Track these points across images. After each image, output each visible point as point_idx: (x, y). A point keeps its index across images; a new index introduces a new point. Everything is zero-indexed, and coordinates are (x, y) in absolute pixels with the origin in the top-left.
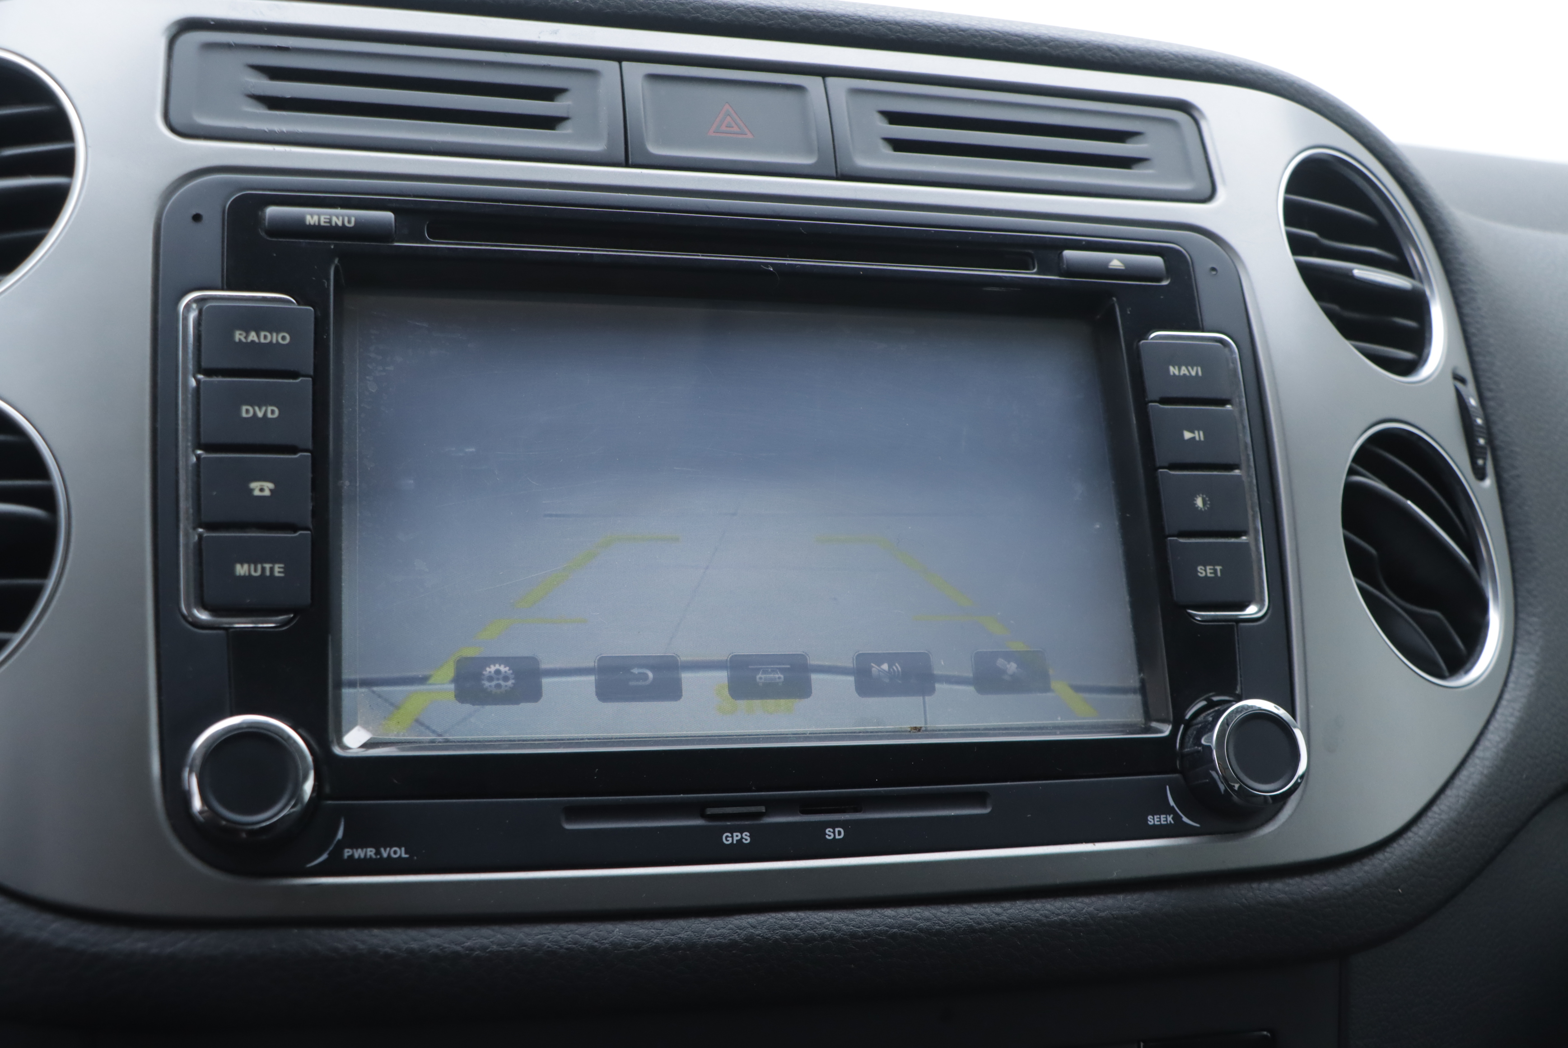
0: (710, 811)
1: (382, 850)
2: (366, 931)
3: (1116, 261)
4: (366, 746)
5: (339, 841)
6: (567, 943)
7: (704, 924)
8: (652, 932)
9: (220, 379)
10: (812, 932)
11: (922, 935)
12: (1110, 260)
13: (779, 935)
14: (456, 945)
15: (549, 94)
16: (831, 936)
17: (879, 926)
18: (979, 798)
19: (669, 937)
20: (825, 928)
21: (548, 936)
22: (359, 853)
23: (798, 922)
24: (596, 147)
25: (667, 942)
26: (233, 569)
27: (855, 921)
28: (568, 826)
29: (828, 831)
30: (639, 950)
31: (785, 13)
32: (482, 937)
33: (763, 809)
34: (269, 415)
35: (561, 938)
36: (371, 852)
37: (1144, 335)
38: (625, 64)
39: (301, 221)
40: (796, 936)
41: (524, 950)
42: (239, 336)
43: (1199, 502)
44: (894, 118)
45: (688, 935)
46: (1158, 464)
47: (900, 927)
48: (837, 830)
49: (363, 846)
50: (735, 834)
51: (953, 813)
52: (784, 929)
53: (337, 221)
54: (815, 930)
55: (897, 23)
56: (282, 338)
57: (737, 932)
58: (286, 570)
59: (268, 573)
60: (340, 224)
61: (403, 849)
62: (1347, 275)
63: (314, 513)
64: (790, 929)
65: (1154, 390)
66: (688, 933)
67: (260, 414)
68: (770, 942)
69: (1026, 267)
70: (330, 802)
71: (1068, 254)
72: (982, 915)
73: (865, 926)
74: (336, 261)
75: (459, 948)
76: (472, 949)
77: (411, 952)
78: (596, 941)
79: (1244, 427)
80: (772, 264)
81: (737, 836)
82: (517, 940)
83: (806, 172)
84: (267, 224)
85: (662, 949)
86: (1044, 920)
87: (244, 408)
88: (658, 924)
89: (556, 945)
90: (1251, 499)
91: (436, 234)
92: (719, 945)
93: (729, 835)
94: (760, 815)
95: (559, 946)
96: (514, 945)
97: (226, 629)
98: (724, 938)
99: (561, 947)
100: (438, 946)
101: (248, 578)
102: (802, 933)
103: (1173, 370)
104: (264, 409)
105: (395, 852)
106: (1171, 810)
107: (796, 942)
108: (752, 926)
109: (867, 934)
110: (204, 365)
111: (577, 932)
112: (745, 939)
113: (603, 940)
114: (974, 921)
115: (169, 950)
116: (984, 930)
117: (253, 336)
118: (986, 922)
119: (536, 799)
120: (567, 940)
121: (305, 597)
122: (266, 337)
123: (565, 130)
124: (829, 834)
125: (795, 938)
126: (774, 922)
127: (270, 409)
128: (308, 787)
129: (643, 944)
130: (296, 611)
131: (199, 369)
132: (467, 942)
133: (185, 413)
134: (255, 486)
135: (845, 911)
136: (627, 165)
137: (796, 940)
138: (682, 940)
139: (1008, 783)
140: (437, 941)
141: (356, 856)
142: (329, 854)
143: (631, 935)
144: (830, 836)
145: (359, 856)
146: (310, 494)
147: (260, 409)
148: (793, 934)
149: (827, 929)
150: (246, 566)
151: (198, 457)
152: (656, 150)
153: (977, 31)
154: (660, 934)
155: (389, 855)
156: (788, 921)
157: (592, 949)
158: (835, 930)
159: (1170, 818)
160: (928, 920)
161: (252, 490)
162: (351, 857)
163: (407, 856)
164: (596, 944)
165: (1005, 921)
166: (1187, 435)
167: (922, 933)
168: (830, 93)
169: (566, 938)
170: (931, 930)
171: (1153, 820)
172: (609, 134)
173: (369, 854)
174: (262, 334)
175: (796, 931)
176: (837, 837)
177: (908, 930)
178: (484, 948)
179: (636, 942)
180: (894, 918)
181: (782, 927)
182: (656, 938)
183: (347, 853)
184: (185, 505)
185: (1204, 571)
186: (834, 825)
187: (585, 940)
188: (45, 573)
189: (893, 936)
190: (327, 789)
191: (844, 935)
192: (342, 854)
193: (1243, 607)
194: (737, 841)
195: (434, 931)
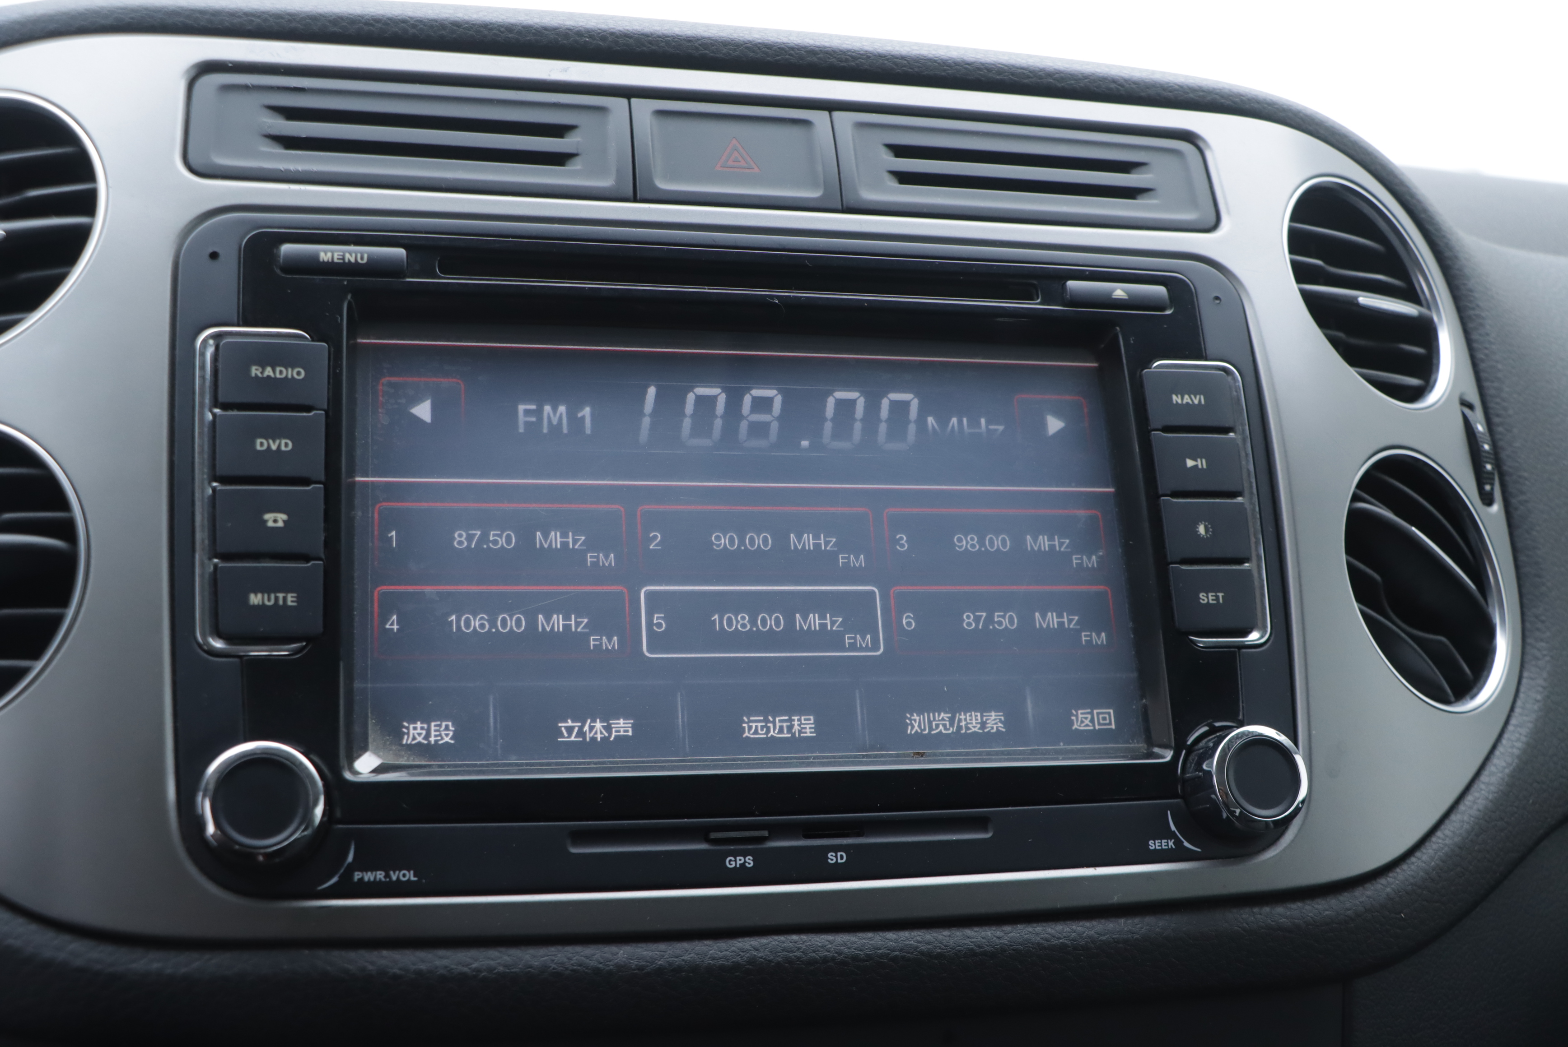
0: (713, 835)
1: (392, 873)
2: (375, 953)
3: (1119, 291)
4: (376, 771)
5: (349, 864)
6: (572, 965)
7: (707, 947)
8: (656, 954)
9: (235, 413)
10: (814, 955)
11: (923, 958)
12: (1114, 290)
13: (782, 958)
14: (463, 966)
15: (559, 131)
16: (833, 959)
17: (880, 949)
18: (980, 823)
19: (673, 959)
20: (826, 950)
21: (553, 958)
22: (369, 876)
23: (800, 945)
24: (605, 183)
25: (670, 964)
26: (247, 599)
27: (857, 944)
28: (574, 850)
29: (831, 855)
30: (644, 972)
31: (792, 48)
32: (489, 958)
33: (766, 833)
34: (283, 448)
35: (565, 960)
36: (380, 875)
37: (1147, 364)
38: (633, 100)
39: (315, 258)
40: (798, 958)
41: (529, 971)
42: (255, 371)
43: (1201, 529)
44: (900, 151)
45: (691, 958)
46: (1161, 492)
47: (901, 950)
48: (839, 854)
49: (373, 869)
50: (738, 858)
51: (954, 837)
52: (786, 952)
53: (350, 258)
54: (817, 953)
55: (903, 58)
56: (297, 373)
57: (740, 955)
58: (299, 599)
59: (281, 602)
60: (353, 260)
61: (412, 872)
62: (1353, 303)
63: (326, 543)
64: (792, 952)
65: (1157, 418)
66: (692, 955)
67: (274, 447)
68: (772, 964)
69: (1030, 297)
70: (340, 826)
71: (1071, 284)
72: (983, 938)
73: (867, 949)
74: (349, 297)
75: (465, 969)
76: (478, 971)
77: (419, 973)
78: (601, 963)
79: (1247, 455)
80: (777, 297)
81: (740, 860)
82: (524, 961)
83: (812, 205)
84: (281, 261)
85: (666, 970)
86: (1046, 944)
87: (259, 441)
88: (662, 946)
89: (562, 967)
90: (1254, 525)
91: (447, 270)
92: (722, 968)
93: (733, 859)
94: (762, 840)
95: (565, 968)
96: (520, 966)
97: (240, 657)
98: (727, 960)
99: (567, 969)
100: (446, 967)
101: (262, 607)
102: (804, 956)
103: (1176, 399)
104: (278, 442)
105: (404, 875)
106: (1172, 836)
107: (799, 964)
108: (755, 949)
109: (869, 957)
110: (221, 399)
111: (582, 953)
112: (748, 962)
113: (607, 962)
114: (975, 945)
115: (183, 970)
116: (985, 953)
117: (269, 371)
118: (987, 945)
119: (542, 823)
120: (572, 962)
121: (317, 626)
122: (281, 373)
123: (575, 166)
124: (832, 858)
125: (798, 961)
126: (777, 945)
127: (283, 442)
128: (319, 811)
129: (647, 966)
130: (308, 639)
131: (216, 403)
132: (474, 964)
133: (201, 446)
134: (269, 517)
135: (847, 934)
136: (635, 200)
137: (798, 962)
138: (685, 962)
139: (1010, 808)
140: (445, 962)
141: (366, 879)
142: (340, 877)
143: (635, 957)
144: (832, 860)
145: (369, 879)
146: (322, 525)
147: (274, 442)
148: (795, 956)
149: (829, 952)
150: (260, 596)
151: (214, 489)
152: (664, 185)
153: (982, 64)
154: (663, 956)
155: (398, 878)
156: (790, 944)
157: (597, 971)
158: (836, 953)
159: (1171, 843)
160: (929, 943)
161: (266, 521)
162: (361, 880)
163: (416, 879)
164: (601, 966)
165: (1006, 945)
166: (1190, 463)
167: (924, 956)
168: (836, 127)
169: (571, 960)
170: (932, 953)
171: (1154, 845)
172: (617, 170)
173: (378, 877)
174: (278, 369)
175: (798, 954)
176: (840, 861)
177: (909, 953)
178: (490, 970)
179: (640, 964)
180: (896, 941)
181: (784, 950)
182: (659, 960)
183: (357, 876)
184: (201, 535)
185: (1206, 598)
186: (836, 849)
187: (591, 962)
188: (65, 602)
189: (895, 959)
190: (338, 814)
191: (846, 957)
192: (352, 876)
193: (1246, 633)
194: (740, 864)
195: (441, 952)
